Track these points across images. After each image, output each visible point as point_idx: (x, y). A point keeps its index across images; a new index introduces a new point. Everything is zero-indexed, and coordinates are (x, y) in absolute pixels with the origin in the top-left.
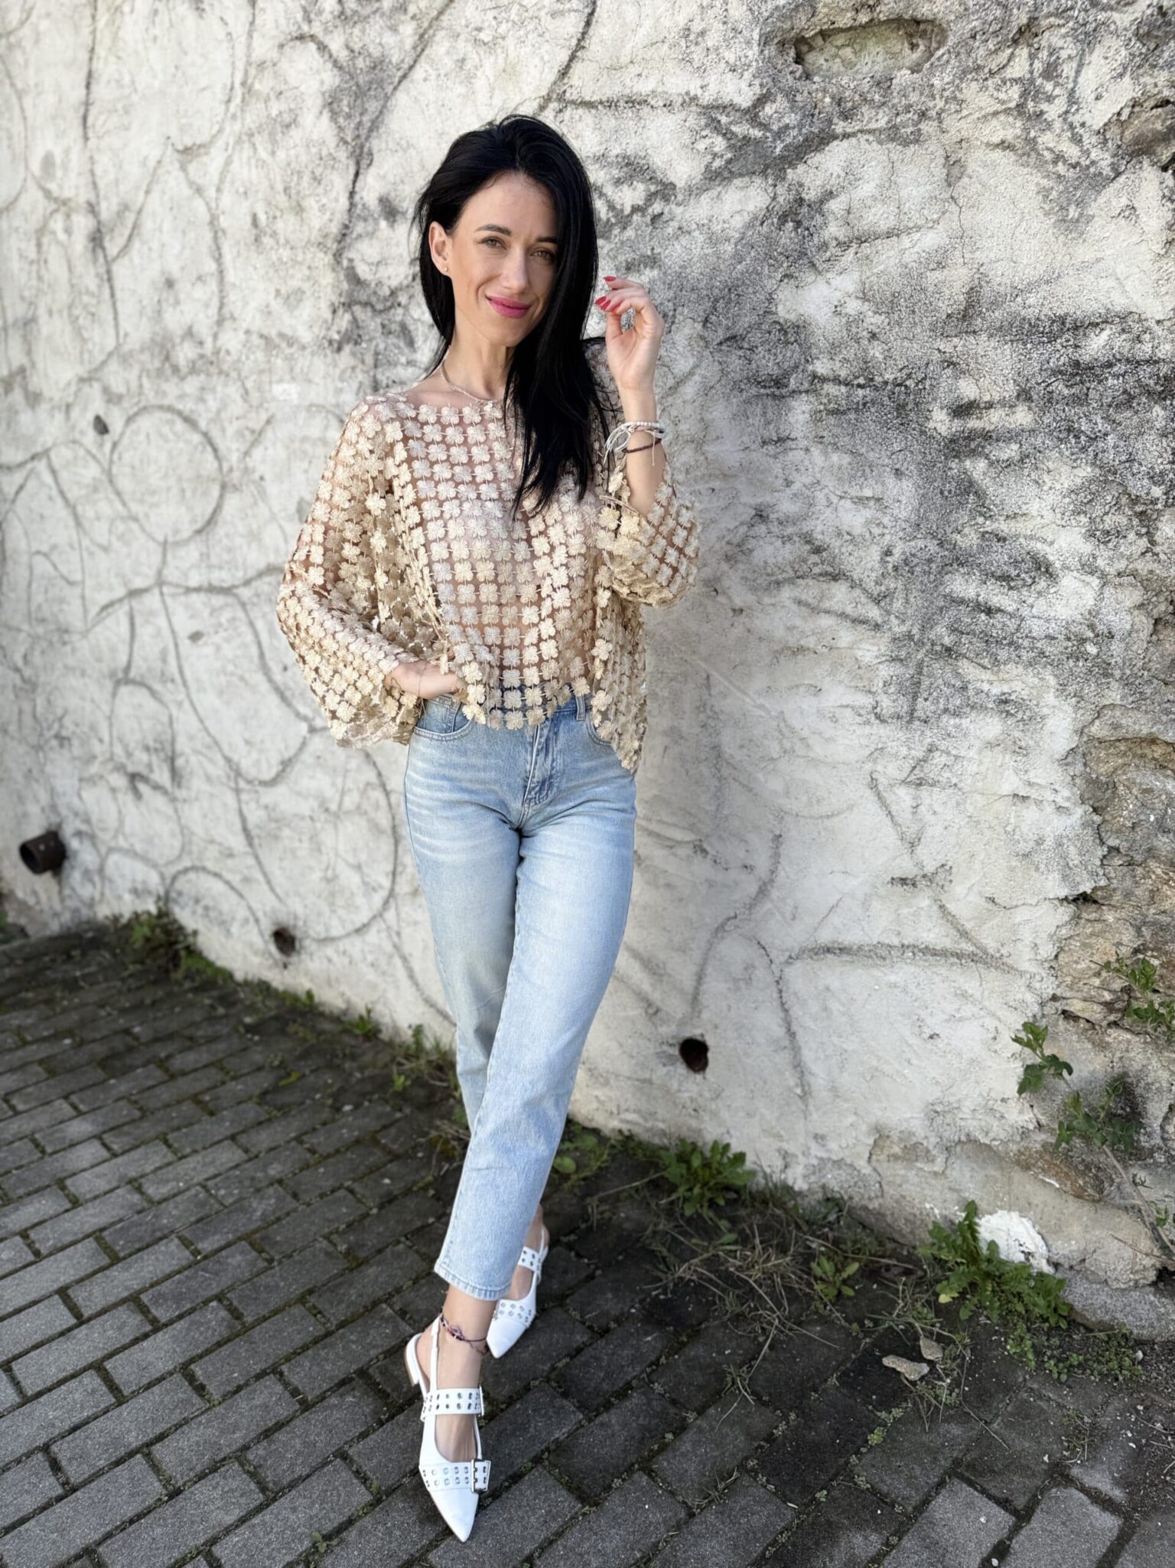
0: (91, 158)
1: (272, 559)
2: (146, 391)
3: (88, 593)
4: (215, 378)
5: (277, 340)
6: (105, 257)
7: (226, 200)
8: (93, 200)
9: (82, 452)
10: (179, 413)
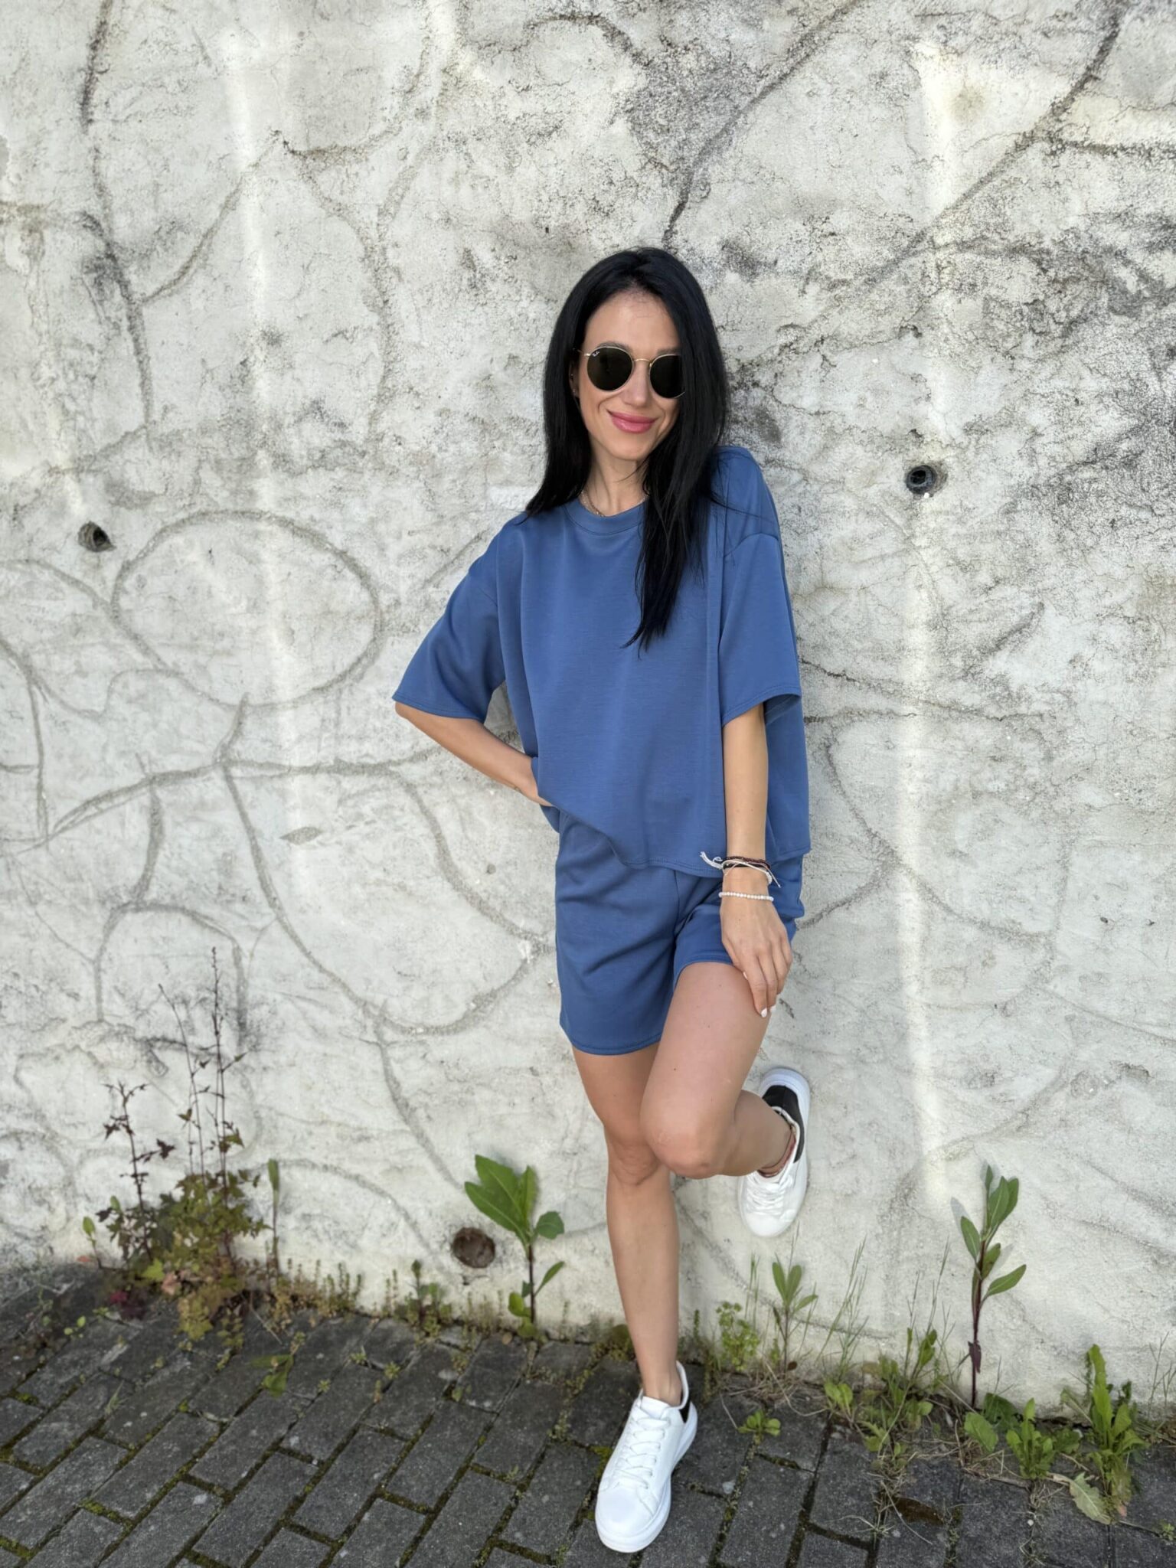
0: (97, 151)
2: (211, 493)
3: (49, 782)
4: (367, 475)
5: (503, 427)
6: (128, 297)
7: (401, 229)
8: (96, 209)
9: (46, 576)
10: (285, 523)
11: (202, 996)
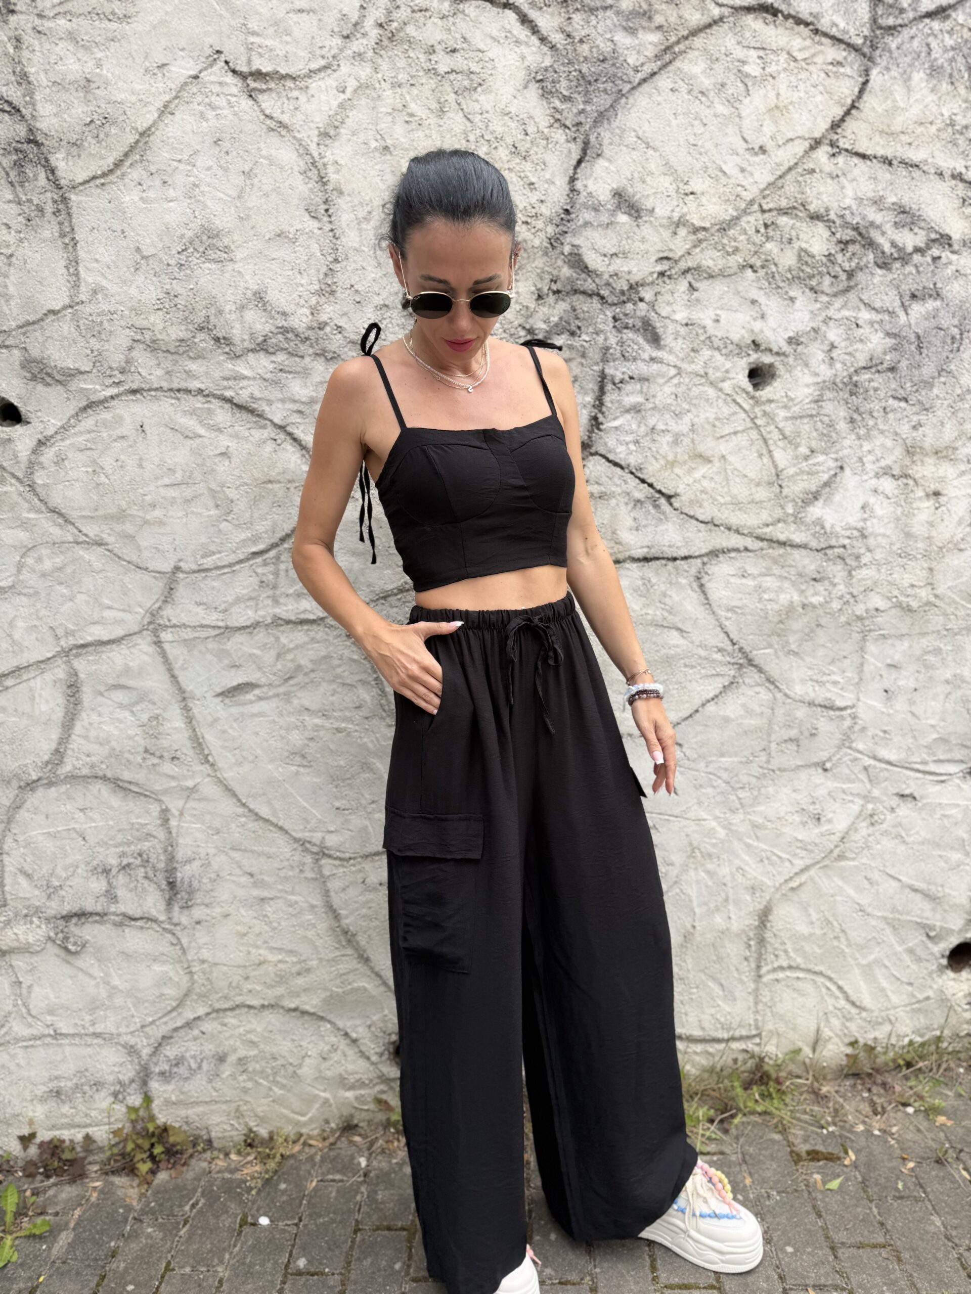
0: (18, 40)
2: (144, 372)
4: (307, 359)
6: (54, 182)
7: (340, 150)
8: (15, 96)
10: (224, 400)
11: (125, 862)
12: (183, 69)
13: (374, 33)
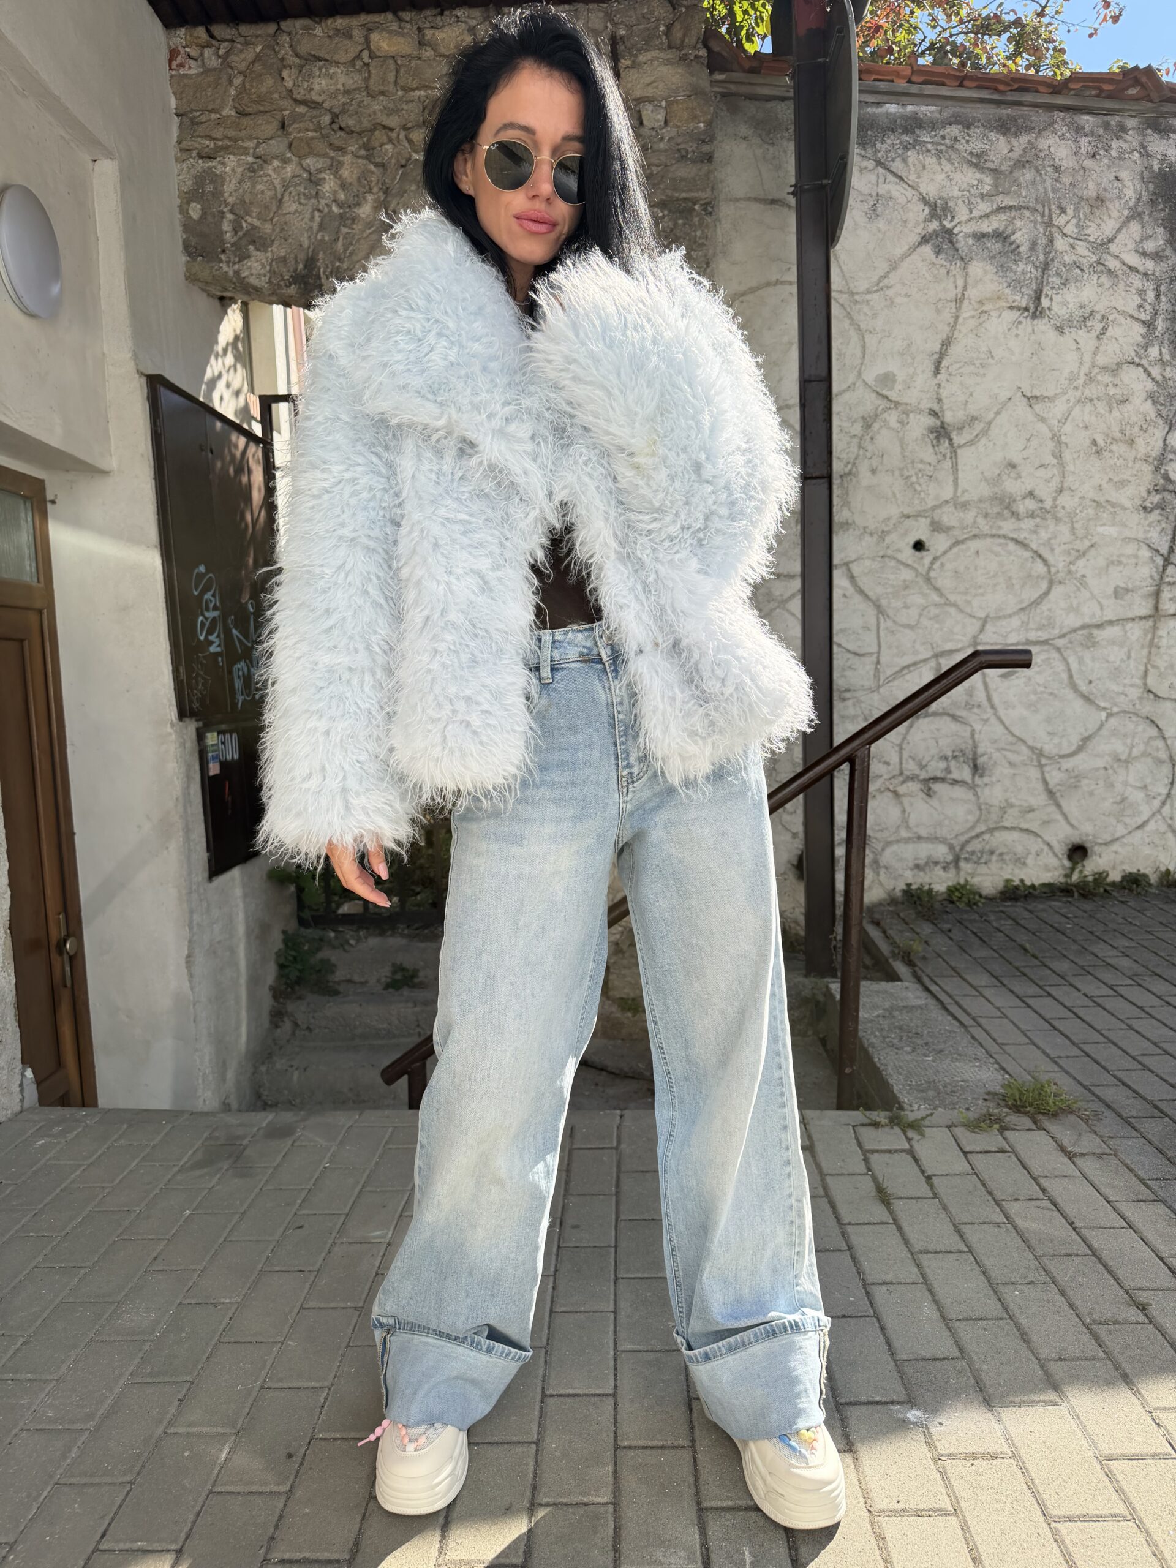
0: (939, 386)
1: (1087, 620)
2: (982, 527)
3: (883, 660)
4: (1049, 522)
5: (1104, 504)
6: (951, 445)
7: (1068, 428)
8: (936, 408)
9: (893, 563)
10: (1012, 539)
11: (956, 753)
12: (1004, 395)
13: (1082, 378)
